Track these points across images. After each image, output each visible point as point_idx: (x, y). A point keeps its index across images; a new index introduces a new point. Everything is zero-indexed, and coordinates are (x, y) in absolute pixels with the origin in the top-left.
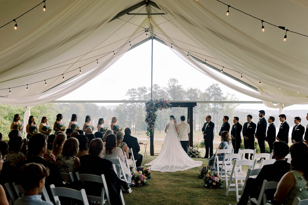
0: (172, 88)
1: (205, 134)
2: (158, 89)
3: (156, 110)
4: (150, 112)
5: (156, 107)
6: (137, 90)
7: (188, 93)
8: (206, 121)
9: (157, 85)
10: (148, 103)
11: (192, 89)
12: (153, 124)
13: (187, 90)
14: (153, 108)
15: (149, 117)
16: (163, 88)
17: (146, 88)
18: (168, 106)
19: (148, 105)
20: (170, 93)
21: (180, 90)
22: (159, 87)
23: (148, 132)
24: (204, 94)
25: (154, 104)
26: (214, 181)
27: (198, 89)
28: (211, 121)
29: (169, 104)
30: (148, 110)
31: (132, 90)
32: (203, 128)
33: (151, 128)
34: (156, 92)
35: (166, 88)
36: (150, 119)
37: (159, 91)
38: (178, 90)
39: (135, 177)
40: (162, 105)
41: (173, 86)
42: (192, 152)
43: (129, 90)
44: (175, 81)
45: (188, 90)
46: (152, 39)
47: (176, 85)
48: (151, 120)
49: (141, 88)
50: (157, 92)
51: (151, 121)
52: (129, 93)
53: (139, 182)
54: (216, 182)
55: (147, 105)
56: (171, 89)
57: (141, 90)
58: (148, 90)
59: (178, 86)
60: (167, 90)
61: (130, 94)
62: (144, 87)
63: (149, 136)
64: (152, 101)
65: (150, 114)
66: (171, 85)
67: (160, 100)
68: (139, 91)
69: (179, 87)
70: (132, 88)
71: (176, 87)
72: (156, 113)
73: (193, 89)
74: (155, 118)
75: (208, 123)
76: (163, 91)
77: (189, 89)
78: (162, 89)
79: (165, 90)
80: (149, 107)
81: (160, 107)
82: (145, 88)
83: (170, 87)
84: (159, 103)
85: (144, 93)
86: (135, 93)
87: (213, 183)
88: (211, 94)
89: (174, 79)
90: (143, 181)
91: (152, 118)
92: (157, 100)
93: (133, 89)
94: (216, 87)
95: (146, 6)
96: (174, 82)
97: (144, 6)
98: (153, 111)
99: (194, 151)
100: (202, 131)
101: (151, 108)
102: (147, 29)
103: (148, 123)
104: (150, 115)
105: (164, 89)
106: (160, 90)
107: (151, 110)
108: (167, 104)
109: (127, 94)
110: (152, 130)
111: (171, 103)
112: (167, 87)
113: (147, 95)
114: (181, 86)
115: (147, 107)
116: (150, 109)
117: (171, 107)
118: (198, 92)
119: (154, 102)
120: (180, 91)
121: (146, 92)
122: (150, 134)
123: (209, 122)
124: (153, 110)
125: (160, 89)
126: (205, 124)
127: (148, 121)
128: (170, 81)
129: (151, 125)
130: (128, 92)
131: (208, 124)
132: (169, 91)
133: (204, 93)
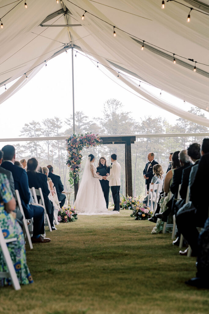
0: (111, 117)
1: (147, 177)
2: (84, 121)
3: (81, 149)
4: (73, 151)
5: (80, 144)
6: (42, 124)
7: (142, 128)
8: (148, 161)
9: (82, 113)
10: (70, 139)
11: (149, 119)
12: (77, 167)
13: (141, 122)
14: (77, 146)
15: (72, 158)
16: (94, 118)
17: (59, 120)
18: (97, 142)
19: (70, 141)
20: (107, 129)
21: (127, 121)
22: (86, 117)
23: (71, 179)
24: (174, 128)
25: (78, 140)
26: (143, 213)
27: (163, 119)
28: (154, 161)
29: (98, 139)
30: (70, 149)
31: (31, 124)
32: (145, 170)
33: (75, 174)
34: (79, 127)
35: (99, 118)
36: (73, 160)
37: (85, 124)
38: (124, 122)
39: (61, 213)
40: (89, 141)
41: (114, 114)
42: (131, 203)
43: (26, 125)
44: (117, 105)
45: (144, 121)
46: (72, 48)
47: (118, 112)
48: (75, 161)
49: (49, 121)
50: (83, 127)
51: (75, 163)
52: (26, 131)
53: (66, 217)
54: (146, 214)
55: (68, 142)
56: (109, 120)
57: (50, 125)
58: (64, 123)
59: (122, 114)
60: (101, 123)
61: (28, 133)
62: (55, 118)
63: (72, 185)
64: (75, 136)
65: (74, 154)
66: (109, 113)
67: (86, 134)
68: (45, 125)
69: (125, 116)
70: (31, 122)
71: (118, 116)
72: (81, 152)
73: (153, 118)
74: (81, 159)
75: (150, 162)
76: (94, 124)
77: (144, 119)
78: (92, 122)
79: (98, 123)
80: (71, 144)
81: (86, 144)
82: (57, 120)
83: (108, 116)
84: (85, 139)
85: (56, 129)
86: (37, 130)
87: (143, 215)
88: (188, 127)
89: (115, 101)
90: (70, 217)
91: (76, 160)
92: (82, 135)
93: (34, 123)
94: (198, 114)
95: (65, 15)
96: (114, 106)
97: (62, 14)
98: (77, 150)
99: (133, 201)
100: (144, 174)
101: (74, 146)
102: (66, 44)
103: (71, 166)
104: (73, 156)
105: (95, 122)
106: (88, 123)
107: (74, 148)
108: (95, 140)
109: (22, 132)
110: (77, 176)
111: (101, 138)
112: (102, 116)
113: (62, 133)
114: (128, 113)
115: (69, 144)
116: (72, 147)
117: (100, 143)
118: (162, 124)
119: (78, 137)
120: (127, 123)
121: (59, 127)
122: (73, 181)
123: (152, 162)
124: (76, 148)
125: (88, 121)
126: (147, 165)
127: (70, 164)
128: (107, 104)
129: (75, 169)
130: (23, 128)
131: (150, 164)
132: (105, 125)
133: (174, 125)
